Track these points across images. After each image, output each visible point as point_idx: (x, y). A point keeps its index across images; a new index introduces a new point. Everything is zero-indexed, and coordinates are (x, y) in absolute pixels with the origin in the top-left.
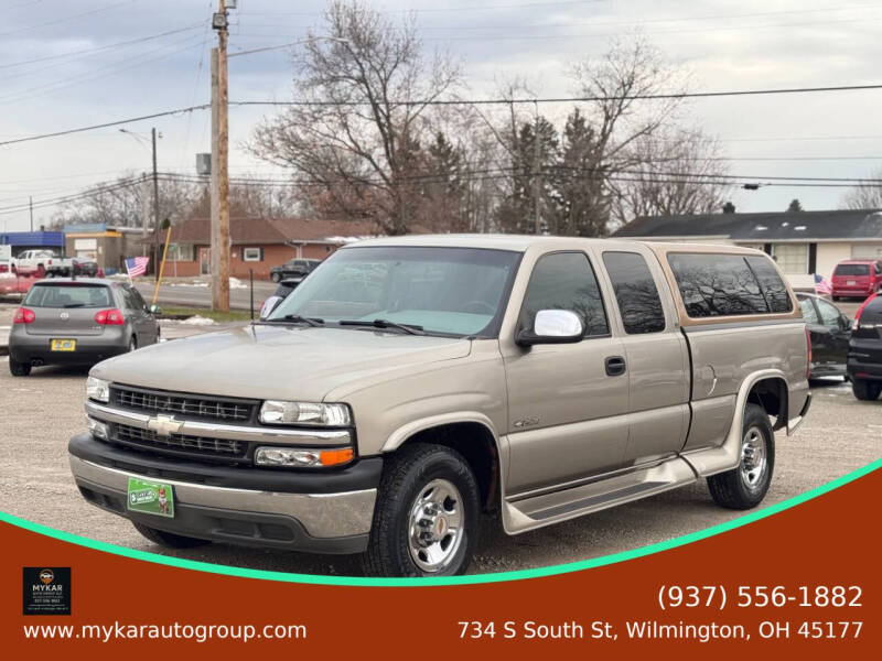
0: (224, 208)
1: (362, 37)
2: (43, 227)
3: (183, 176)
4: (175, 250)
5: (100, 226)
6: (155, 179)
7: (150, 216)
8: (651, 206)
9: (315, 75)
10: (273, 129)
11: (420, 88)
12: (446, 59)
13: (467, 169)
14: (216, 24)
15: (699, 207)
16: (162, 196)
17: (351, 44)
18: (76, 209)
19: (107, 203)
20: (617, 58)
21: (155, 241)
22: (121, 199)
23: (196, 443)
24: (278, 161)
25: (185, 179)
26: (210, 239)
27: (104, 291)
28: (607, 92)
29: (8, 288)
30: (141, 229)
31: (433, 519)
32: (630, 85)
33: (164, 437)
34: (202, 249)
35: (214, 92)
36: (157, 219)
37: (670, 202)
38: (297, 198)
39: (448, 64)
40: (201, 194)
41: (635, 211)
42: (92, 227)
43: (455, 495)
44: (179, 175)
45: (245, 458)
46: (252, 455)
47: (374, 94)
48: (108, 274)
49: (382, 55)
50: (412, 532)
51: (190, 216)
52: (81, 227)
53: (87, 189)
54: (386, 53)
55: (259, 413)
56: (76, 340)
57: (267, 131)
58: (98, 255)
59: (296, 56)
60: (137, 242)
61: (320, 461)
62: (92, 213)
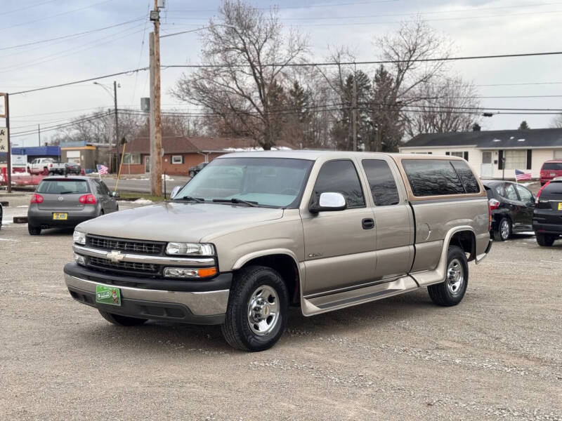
0: (157, 132)
1: (244, 23)
2: (46, 144)
3: (133, 111)
4: (130, 158)
5: (83, 143)
6: (116, 113)
7: (114, 136)
8: (430, 127)
9: (215, 47)
10: (189, 81)
11: (281, 54)
12: (297, 35)
13: (313, 104)
14: (152, 17)
15: (460, 127)
16: (121, 123)
17: (237, 28)
18: (67, 132)
19: (86, 128)
20: (406, 34)
21: (116, 152)
22: (95, 126)
23: (132, 266)
24: (193, 101)
25: (135, 113)
26: (149, 151)
27: (84, 184)
28: (400, 55)
29: (26, 182)
30: (108, 144)
31: (262, 307)
32: (414, 50)
33: (115, 263)
34: (146, 157)
35: (151, 60)
36: (117, 138)
37: (442, 123)
38: (205, 124)
39: (298, 39)
40: (146, 122)
41: (420, 130)
42: (77, 143)
43: (274, 294)
44: (131, 111)
45: (159, 273)
46: (162, 272)
47: (252, 59)
48: (87, 173)
49: (257, 34)
50: (250, 314)
51: (139, 136)
52: (70, 144)
53: (74, 120)
54: (259, 33)
55: (165, 249)
56: (67, 213)
57: (186, 83)
58: (81, 160)
59: (203, 35)
60: (106, 153)
61: (198, 275)
62: (77, 134)
